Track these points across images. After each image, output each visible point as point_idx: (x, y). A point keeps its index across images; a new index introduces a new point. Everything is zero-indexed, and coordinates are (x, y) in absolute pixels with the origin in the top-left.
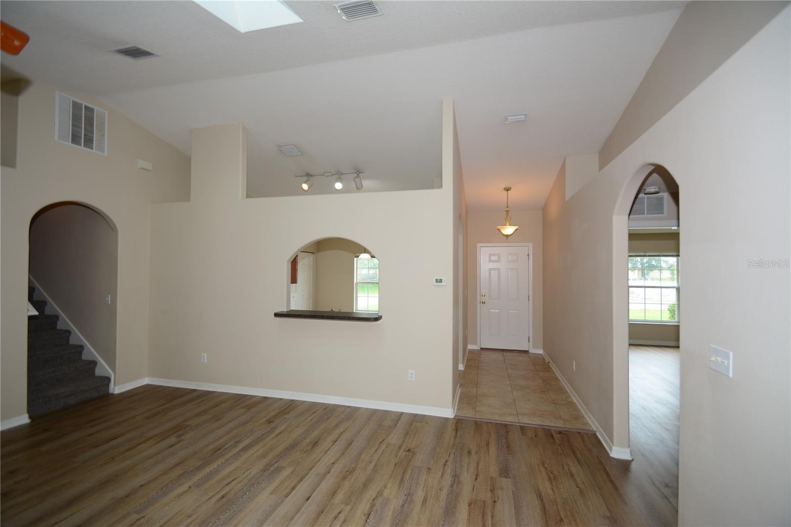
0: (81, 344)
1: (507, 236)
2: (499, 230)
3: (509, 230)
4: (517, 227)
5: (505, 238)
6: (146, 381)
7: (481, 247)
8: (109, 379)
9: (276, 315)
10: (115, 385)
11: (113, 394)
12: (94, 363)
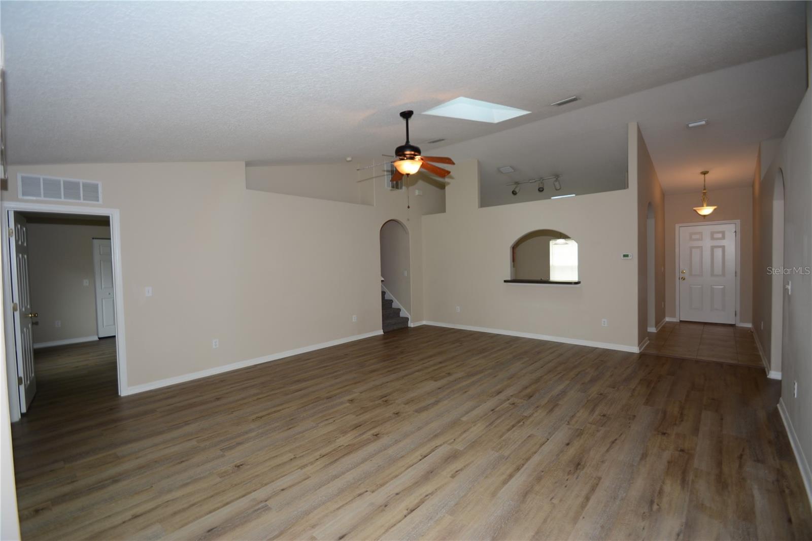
0: (392, 299)
1: (704, 216)
2: (695, 211)
3: (706, 210)
4: (715, 207)
5: (703, 218)
6: (424, 323)
7: (680, 227)
8: (408, 319)
9: (505, 281)
10: (411, 322)
11: (410, 327)
12: (399, 310)
